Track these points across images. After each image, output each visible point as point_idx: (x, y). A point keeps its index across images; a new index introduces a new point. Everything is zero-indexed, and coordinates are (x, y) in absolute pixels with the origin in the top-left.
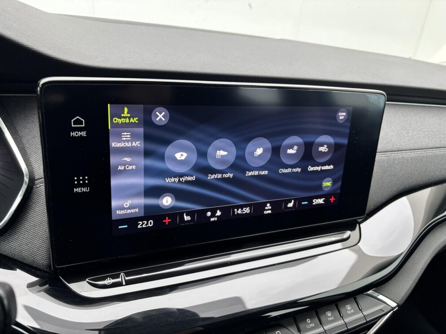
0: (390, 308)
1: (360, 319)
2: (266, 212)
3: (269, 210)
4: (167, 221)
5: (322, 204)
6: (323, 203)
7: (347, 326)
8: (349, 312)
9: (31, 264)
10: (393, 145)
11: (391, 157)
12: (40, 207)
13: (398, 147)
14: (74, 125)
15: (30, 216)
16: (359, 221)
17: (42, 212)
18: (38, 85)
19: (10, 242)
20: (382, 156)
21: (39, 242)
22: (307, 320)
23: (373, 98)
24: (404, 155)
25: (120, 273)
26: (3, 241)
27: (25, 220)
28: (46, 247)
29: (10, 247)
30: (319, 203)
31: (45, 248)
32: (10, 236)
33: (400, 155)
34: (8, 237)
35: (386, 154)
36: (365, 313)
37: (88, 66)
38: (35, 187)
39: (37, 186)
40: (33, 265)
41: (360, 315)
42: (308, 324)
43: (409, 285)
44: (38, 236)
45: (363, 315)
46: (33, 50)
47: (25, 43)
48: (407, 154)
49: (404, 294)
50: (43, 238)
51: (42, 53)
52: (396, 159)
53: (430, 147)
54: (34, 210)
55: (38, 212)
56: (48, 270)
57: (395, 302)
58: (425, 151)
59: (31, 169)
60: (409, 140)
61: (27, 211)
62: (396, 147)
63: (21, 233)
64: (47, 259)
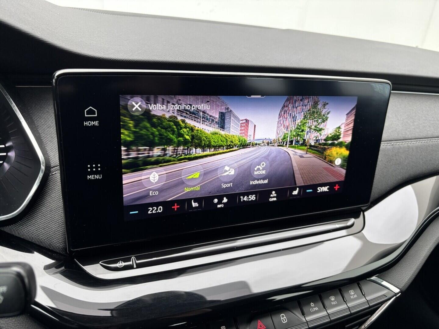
0: (393, 294)
1: (363, 304)
2: (271, 200)
3: (274, 197)
4: (176, 207)
5: (326, 191)
6: (328, 190)
7: (350, 311)
8: (352, 297)
9: (48, 247)
10: (398, 134)
11: (396, 146)
12: (56, 193)
13: (404, 136)
14: (87, 115)
15: (46, 202)
16: (364, 208)
17: (58, 198)
18: (54, 77)
19: (28, 226)
20: (387, 145)
21: (56, 226)
22: (311, 304)
23: (378, 86)
24: (410, 143)
25: (131, 257)
26: (21, 225)
27: (42, 206)
28: (62, 231)
29: (28, 231)
30: (323, 191)
31: (60, 232)
32: (28, 221)
33: (405, 144)
34: (26, 222)
35: (392, 143)
36: (368, 298)
37: (100, 58)
38: (51, 174)
39: (53, 174)
40: (49, 248)
41: (363, 300)
42: (312, 307)
43: (413, 271)
44: (54, 221)
45: (366, 300)
46: (47, 43)
47: (40, 36)
48: (412, 143)
49: (407, 280)
50: (59, 223)
51: (55, 46)
52: (401, 148)
53: (435, 136)
54: (50, 196)
55: (54, 198)
56: (64, 253)
57: (398, 288)
58: (430, 140)
59: (47, 157)
60: (414, 129)
61: (44, 197)
62: (401, 136)
63: (38, 218)
64: (62, 242)
